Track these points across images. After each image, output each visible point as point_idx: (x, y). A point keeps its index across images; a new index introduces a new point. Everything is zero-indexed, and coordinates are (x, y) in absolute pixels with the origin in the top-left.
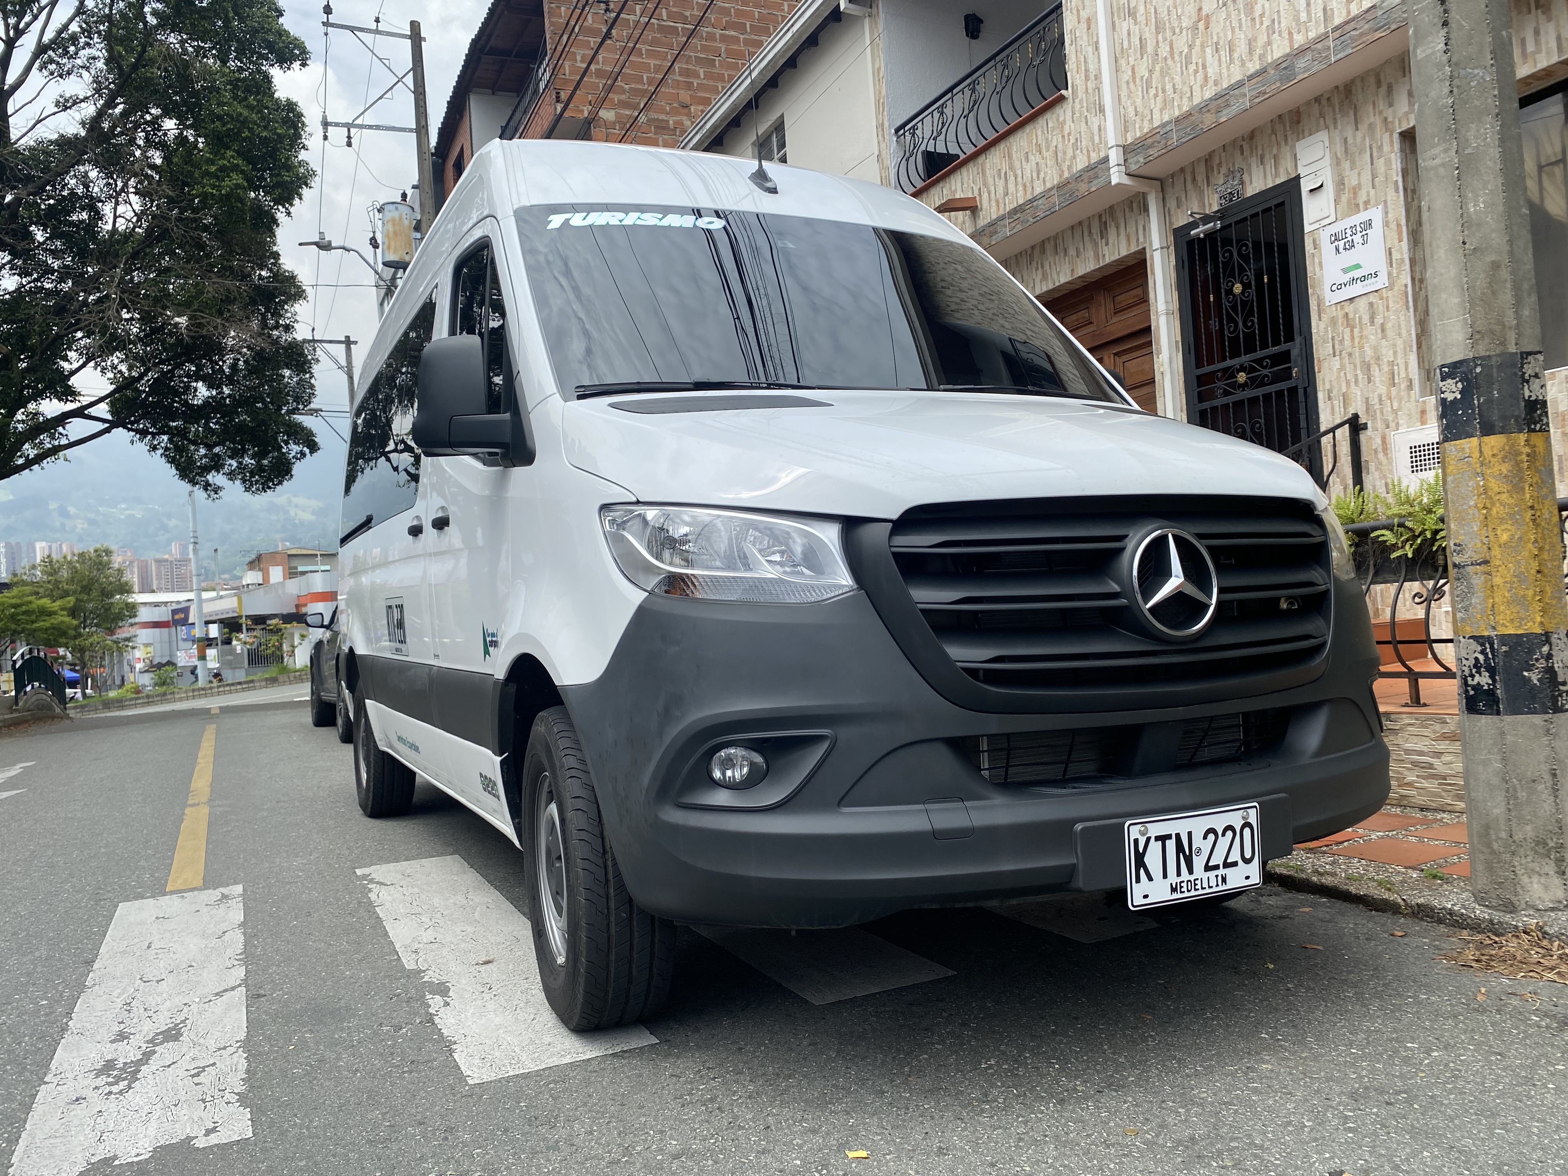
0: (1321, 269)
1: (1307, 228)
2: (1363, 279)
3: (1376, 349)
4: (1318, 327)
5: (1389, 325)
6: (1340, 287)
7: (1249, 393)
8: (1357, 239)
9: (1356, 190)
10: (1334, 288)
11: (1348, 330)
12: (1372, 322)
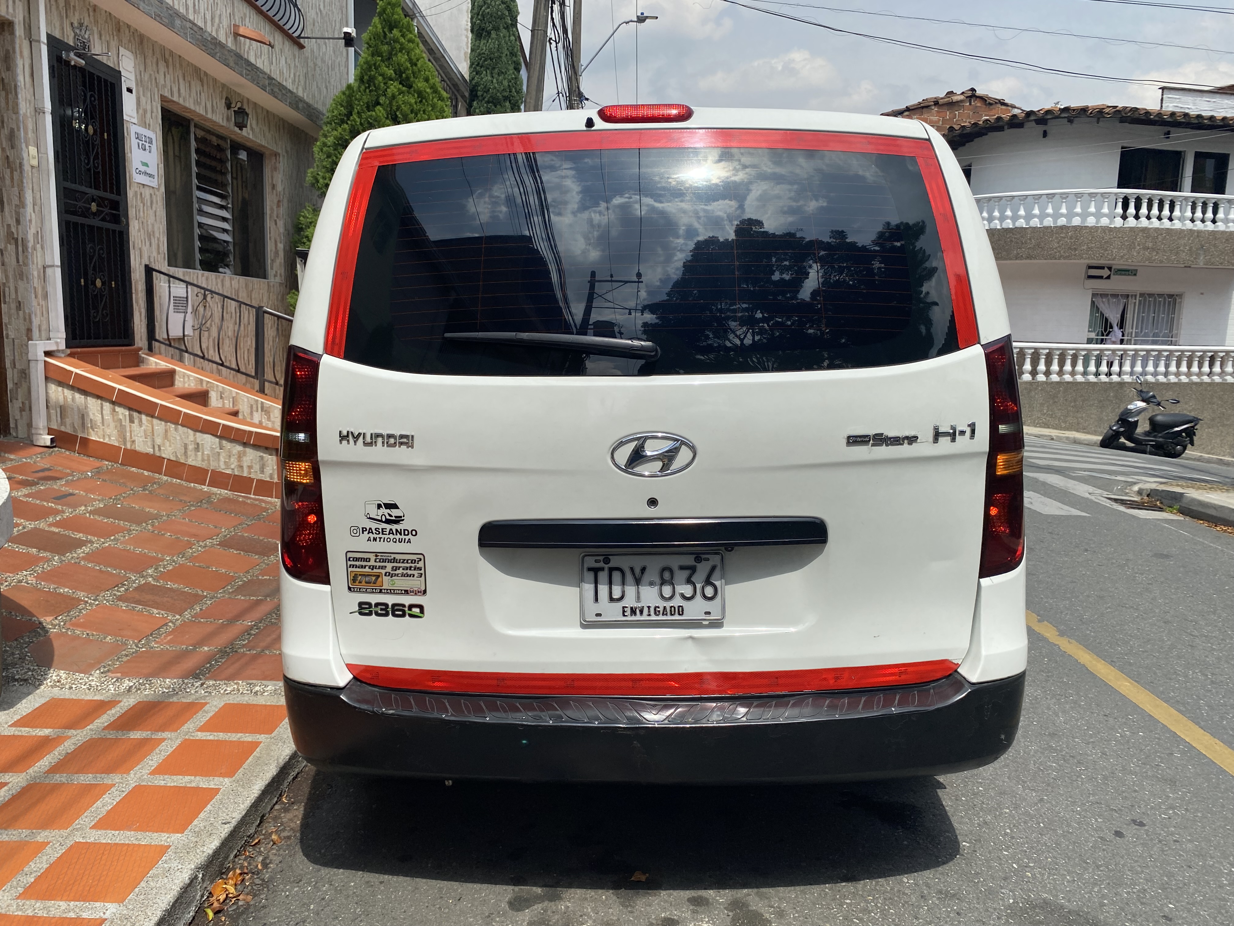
0: (131, 153)
1: (125, 117)
2: (150, 176)
3: (153, 225)
4: (130, 194)
5: (157, 214)
6: (140, 173)
7: (96, 222)
8: (147, 145)
9: (145, 111)
10: (137, 171)
11: (142, 205)
12: (152, 207)
